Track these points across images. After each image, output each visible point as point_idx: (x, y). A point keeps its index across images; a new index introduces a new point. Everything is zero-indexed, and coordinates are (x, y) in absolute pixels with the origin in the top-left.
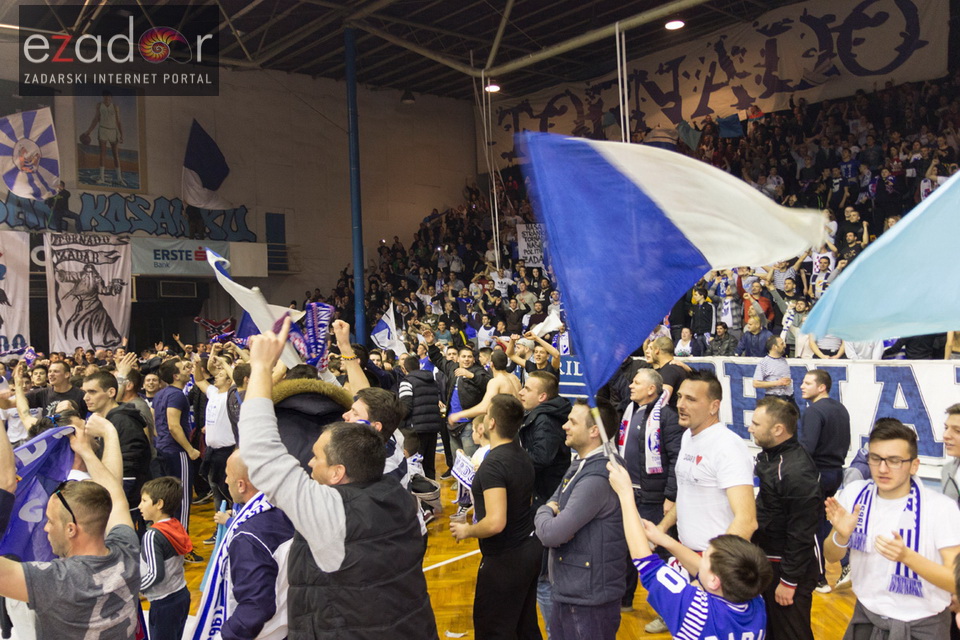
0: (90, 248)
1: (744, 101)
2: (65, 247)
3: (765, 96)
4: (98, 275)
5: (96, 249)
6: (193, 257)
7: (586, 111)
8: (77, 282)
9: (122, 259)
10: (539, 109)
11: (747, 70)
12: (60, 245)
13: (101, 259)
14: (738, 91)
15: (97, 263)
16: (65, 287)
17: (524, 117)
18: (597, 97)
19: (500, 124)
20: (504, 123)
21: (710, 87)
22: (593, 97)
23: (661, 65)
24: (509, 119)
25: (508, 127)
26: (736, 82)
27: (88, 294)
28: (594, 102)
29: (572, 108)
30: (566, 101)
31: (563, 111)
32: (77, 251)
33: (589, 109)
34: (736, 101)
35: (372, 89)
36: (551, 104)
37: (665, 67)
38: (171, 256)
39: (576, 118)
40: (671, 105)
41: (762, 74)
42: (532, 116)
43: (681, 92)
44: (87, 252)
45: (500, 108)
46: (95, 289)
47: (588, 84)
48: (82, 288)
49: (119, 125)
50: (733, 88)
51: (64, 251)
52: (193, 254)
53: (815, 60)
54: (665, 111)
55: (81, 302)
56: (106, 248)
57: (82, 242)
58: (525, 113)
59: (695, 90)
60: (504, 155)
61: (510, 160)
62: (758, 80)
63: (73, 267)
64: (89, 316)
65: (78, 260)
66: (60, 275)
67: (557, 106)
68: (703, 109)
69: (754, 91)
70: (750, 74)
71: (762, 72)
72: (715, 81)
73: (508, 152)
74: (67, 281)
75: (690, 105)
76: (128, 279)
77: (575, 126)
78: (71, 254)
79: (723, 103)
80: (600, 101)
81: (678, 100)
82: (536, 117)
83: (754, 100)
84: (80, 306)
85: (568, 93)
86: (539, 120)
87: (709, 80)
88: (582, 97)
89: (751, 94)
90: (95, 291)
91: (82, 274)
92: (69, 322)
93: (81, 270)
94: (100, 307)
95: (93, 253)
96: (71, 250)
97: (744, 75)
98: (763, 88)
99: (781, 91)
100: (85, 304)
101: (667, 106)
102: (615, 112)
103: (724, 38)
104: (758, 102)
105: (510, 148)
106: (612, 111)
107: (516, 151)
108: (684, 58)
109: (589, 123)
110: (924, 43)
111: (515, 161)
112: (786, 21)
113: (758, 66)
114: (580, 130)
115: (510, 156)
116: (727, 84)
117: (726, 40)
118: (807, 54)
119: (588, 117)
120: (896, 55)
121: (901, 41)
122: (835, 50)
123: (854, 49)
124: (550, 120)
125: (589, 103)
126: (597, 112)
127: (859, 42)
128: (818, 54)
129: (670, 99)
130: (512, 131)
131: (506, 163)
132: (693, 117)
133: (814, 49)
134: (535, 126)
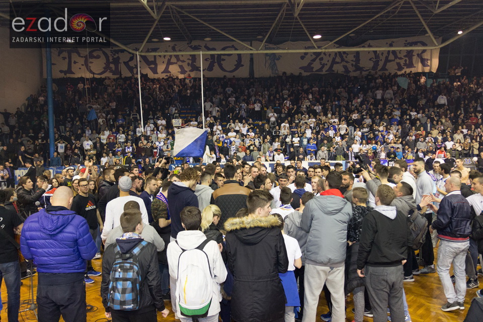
1: (183, 72)
3: (191, 71)
7: (111, 60)
10: (84, 54)
11: (185, 60)
14: (181, 67)
17: (75, 57)
18: (117, 55)
19: (59, 55)
20: (62, 55)
21: (169, 63)
22: (115, 55)
24: (65, 54)
25: (64, 58)
26: (180, 63)
28: (115, 57)
29: (103, 56)
30: (100, 53)
31: (98, 57)
33: (112, 59)
34: (180, 70)
36: (91, 53)
37: (150, 50)
39: (105, 62)
40: (153, 66)
41: (190, 63)
42: (80, 56)
43: (157, 62)
47: (112, 48)
50: (179, 65)
53: (209, 62)
54: (150, 68)
58: (75, 53)
59: (163, 62)
60: (61, 71)
61: (65, 75)
62: (188, 64)
67: (95, 54)
68: (166, 71)
69: (187, 68)
70: (185, 62)
71: (190, 62)
72: (172, 61)
73: (64, 70)
75: (161, 68)
77: (105, 66)
79: (174, 70)
80: (118, 58)
81: (156, 65)
82: (82, 57)
83: (186, 72)
85: (101, 49)
86: (84, 59)
87: (169, 60)
88: (109, 54)
89: (186, 69)
97: (183, 61)
98: (190, 68)
99: (196, 70)
101: (151, 66)
102: (126, 64)
103: (176, 45)
104: (188, 72)
105: (65, 68)
106: (124, 62)
107: (70, 71)
108: (159, 48)
109: (112, 66)
110: (243, 66)
111: (68, 75)
112: (199, 46)
113: (189, 59)
114: (106, 68)
115: (66, 72)
116: (176, 63)
117: (176, 47)
118: (206, 60)
119: (112, 63)
120: (235, 67)
121: (236, 63)
122: (216, 61)
123: (222, 62)
124: (91, 60)
125: (113, 57)
126: (116, 61)
127: (224, 60)
128: (210, 60)
129: (152, 64)
130: (67, 60)
131: (62, 75)
132: (162, 73)
133: (208, 58)
134: (82, 61)
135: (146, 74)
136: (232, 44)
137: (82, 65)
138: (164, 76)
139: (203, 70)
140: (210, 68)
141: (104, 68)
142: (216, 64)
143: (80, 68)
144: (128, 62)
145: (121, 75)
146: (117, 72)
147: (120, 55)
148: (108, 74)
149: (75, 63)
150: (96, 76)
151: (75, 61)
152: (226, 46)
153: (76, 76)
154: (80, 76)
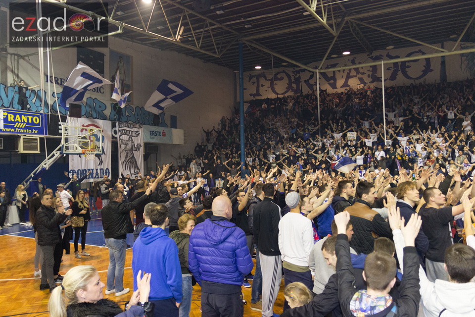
0: (130, 129)
2: (123, 128)
3: (371, 82)
4: (133, 142)
5: (132, 130)
6: (161, 135)
7: (293, 80)
8: (126, 145)
9: (140, 134)
10: (270, 77)
11: (365, 72)
12: (121, 127)
13: (134, 135)
15: (133, 136)
16: (123, 146)
17: (262, 81)
18: (298, 75)
19: (249, 81)
20: (252, 81)
21: (349, 77)
22: (296, 75)
23: (328, 66)
24: (255, 79)
25: (254, 83)
26: (360, 76)
27: (130, 150)
28: (297, 77)
29: (286, 78)
30: (284, 75)
31: (282, 79)
32: (127, 131)
34: (359, 83)
35: (204, 62)
36: (276, 75)
37: (329, 67)
38: (155, 134)
39: (288, 83)
40: (332, 81)
41: (371, 74)
42: (266, 80)
43: (336, 77)
44: (129, 131)
45: (250, 74)
46: (132, 148)
47: (294, 69)
48: (129, 147)
49: (124, 72)
50: (359, 78)
51: (122, 130)
52: (161, 133)
53: (392, 71)
54: (328, 83)
55: (127, 153)
56: (136, 130)
57: (128, 127)
58: (263, 78)
59: (342, 77)
60: (251, 95)
61: (254, 97)
62: (369, 76)
63: (125, 137)
64: (129, 160)
65: (127, 135)
66: (121, 141)
67: (279, 76)
68: (346, 85)
69: (367, 80)
71: (370, 73)
72: (351, 75)
73: (253, 93)
74: (124, 144)
75: (340, 82)
76: (142, 144)
77: (287, 86)
78: (125, 132)
79: (355, 84)
80: (299, 77)
81: (335, 80)
82: (269, 80)
83: (367, 83)
84: (127, 156)
85: (284, 71)
86: (270, 82)
87: (348, 74)
88: (291, 74)
90: (132, 149)
91: (128, 141)
92: (123, 162)
93: (128, 139)
94: (133, 156)
95: (132, 131)
96: (125, 130)
97: (363, 73)
98: (370, 79)
99: (377, 81)
100: (128, 154)
101: (330, 82)
102: (307, 82)
103: (355, 58)
104: (369, 84)
105: (254, 92)
106: (305, 81)
107: (258, 94)
108: (338, 64)
109: (294, 85)
110: (432, 70)
111: (257, 98)
112: (381, 55)
113: (369, 71)
114: (289, 88)
115: (254, 95)
116: (356, 76)
117: (356, 60)
118: (388, 69)
119: (293, 82)
120: (422, 73)
121: (424, 68)
122: (400, 69)
123: (407, 69)
124: (275, 82)
125: (294, 77)
126: (298, 81)
127: (409, 67)
128: (393, 69)
129: (331, 80)
130: (256, 84)
131: (252, 98)
132: (341, 87)
133: (391, 67)
134: (268, 84)
135: (325, 89)
136: (419, 49)
137: (268, 87)
138: (343, 90)
139: (385, 80)
140: (393, 77)
141: (287, 88)
142: (400, 73)
143: (266, 91)
144: (308, 80)
145: (302, 93)
146: (298, 90)
147: (302, 74)
148: (290, 93)
149: (262, 86)
150: (279, 96)
151: (262, 85)
152: (412, 51)
153: (263, 98)
154: (266, 98)
